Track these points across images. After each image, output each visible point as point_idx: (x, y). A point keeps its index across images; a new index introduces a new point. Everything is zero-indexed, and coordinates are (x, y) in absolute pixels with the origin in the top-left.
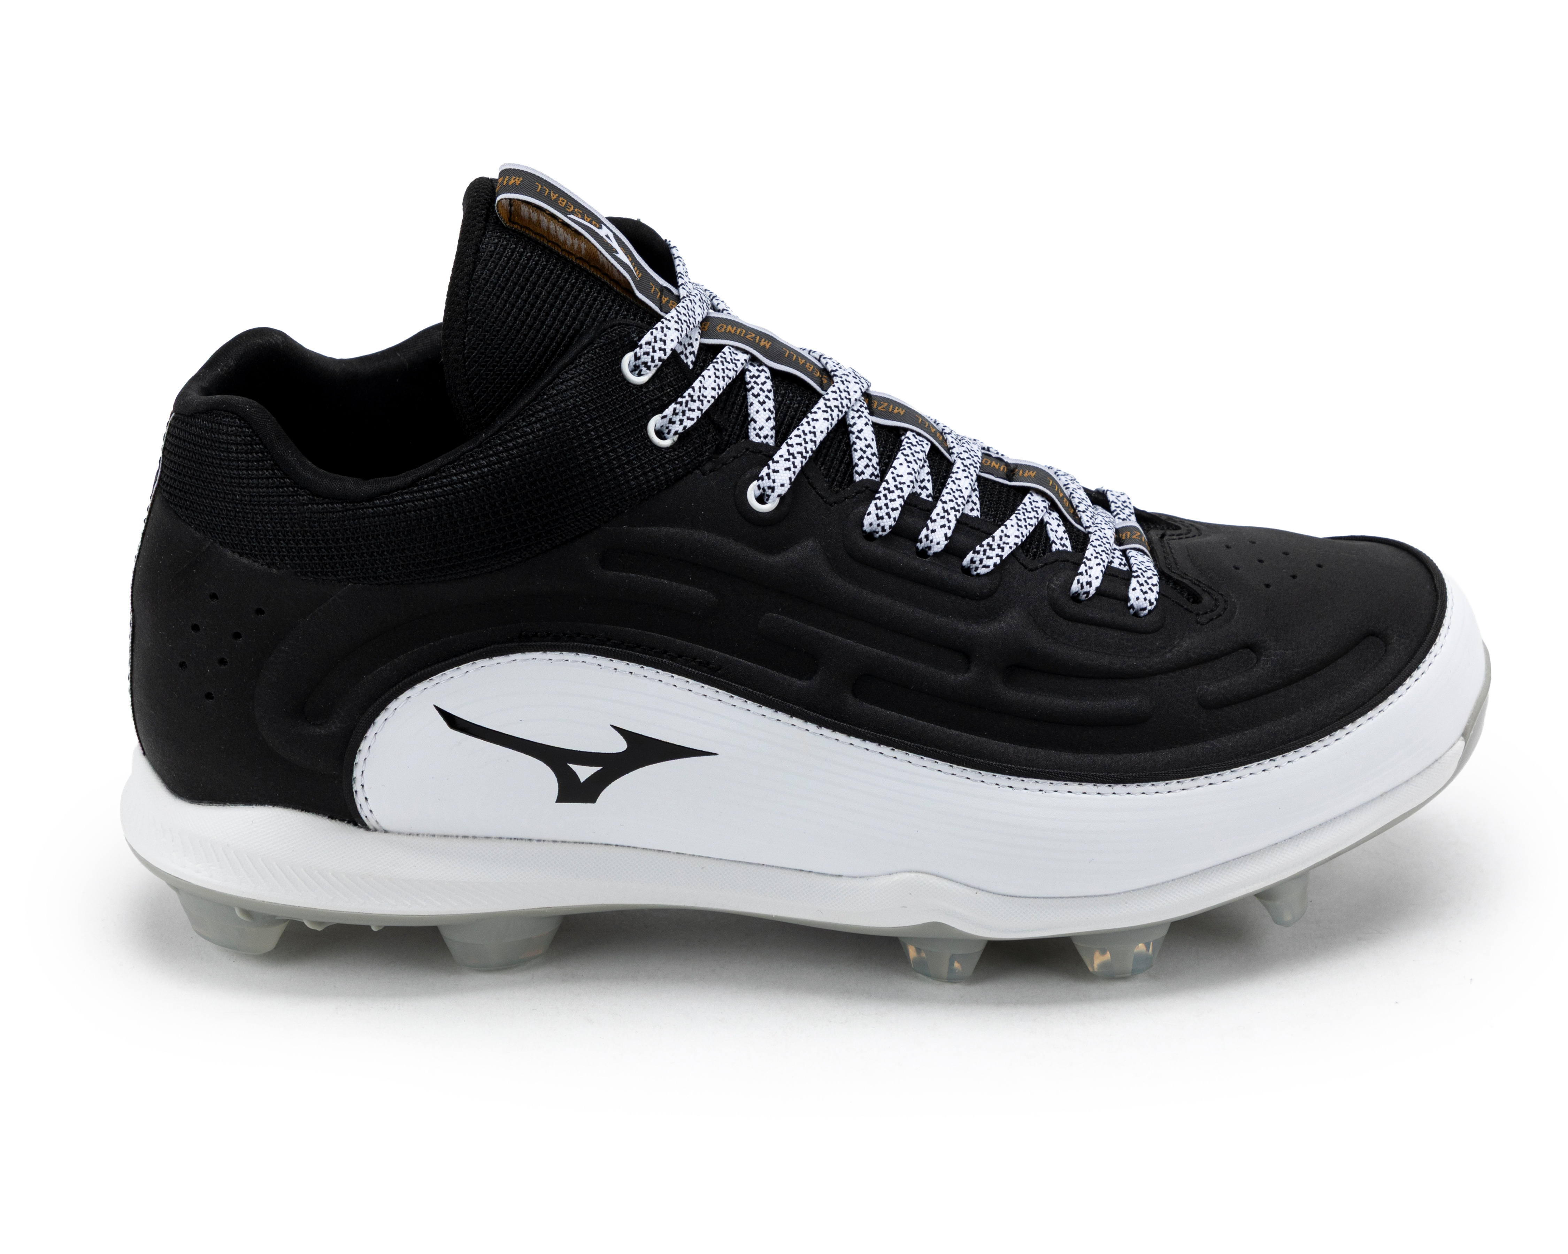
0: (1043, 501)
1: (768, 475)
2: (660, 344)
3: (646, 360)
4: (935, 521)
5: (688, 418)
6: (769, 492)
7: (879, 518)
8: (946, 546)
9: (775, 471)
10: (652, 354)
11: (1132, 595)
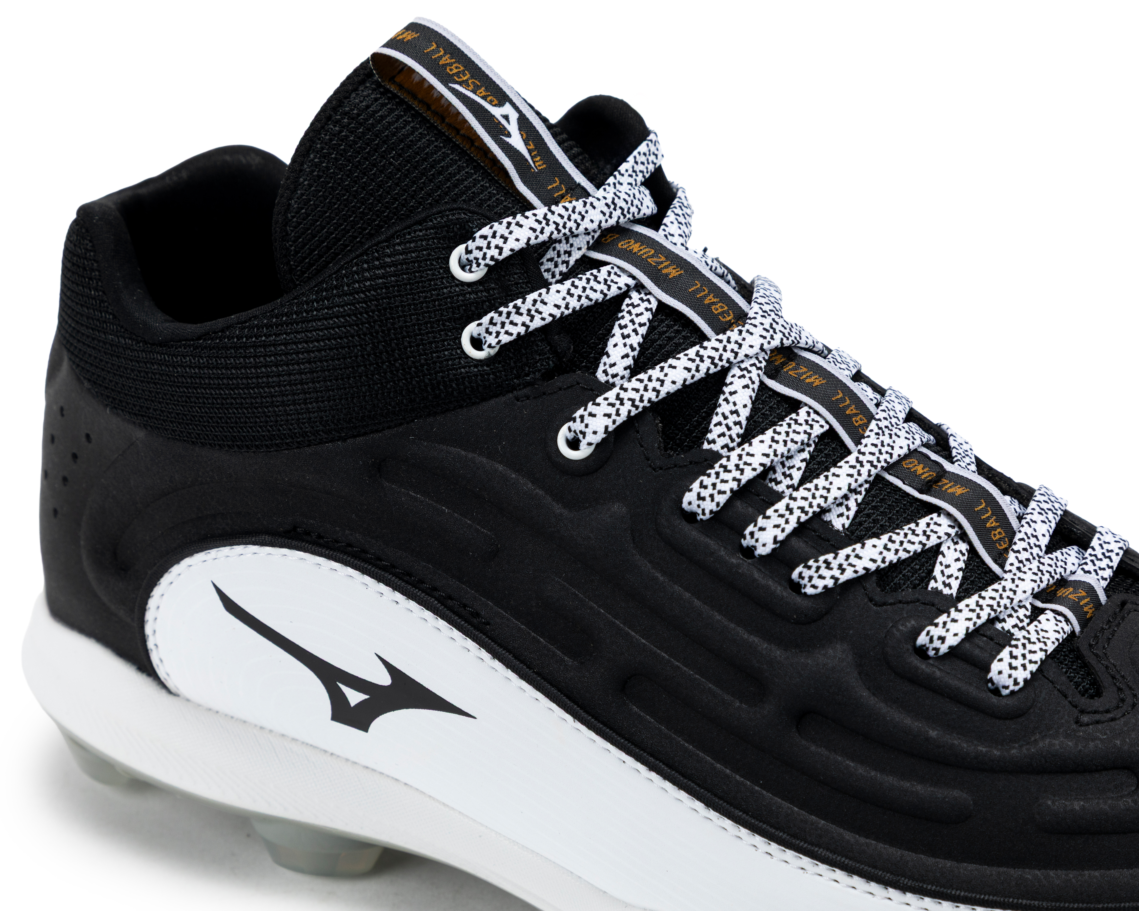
0: (950, 526)
1: (582, 417)
2: (499, 242)
3: (478, 256)
4: (769, 518)
5: (507, 333)
6: (581, 436)
7: (700, 498)
8: (774, 550)
9: (591, 415)
10: (485, 250)
11: (995, 666)
